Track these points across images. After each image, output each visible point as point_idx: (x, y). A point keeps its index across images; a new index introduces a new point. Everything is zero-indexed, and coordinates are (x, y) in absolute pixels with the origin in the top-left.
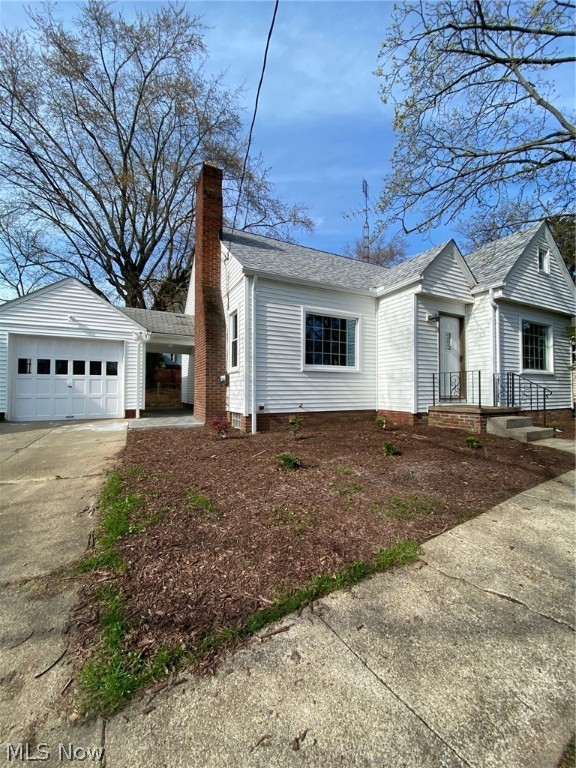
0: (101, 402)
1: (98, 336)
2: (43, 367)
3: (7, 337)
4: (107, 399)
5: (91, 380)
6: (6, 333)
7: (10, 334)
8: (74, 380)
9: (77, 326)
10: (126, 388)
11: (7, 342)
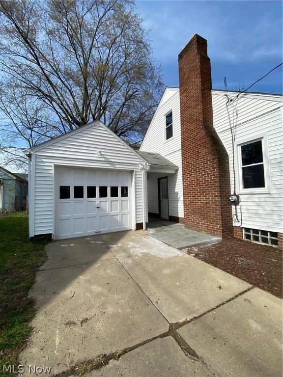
0: (119, 218)
1: (118, 167)
2: (79, 192)
3: (53, 168)
4: (122, 215)
5: (111, 201)
6: (52, 165)
7: (55, 165)
8: (100, 202)
9: (103, 159)
10: (136, 206)
11: (53, 172)
